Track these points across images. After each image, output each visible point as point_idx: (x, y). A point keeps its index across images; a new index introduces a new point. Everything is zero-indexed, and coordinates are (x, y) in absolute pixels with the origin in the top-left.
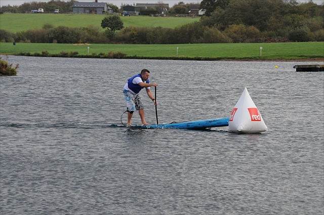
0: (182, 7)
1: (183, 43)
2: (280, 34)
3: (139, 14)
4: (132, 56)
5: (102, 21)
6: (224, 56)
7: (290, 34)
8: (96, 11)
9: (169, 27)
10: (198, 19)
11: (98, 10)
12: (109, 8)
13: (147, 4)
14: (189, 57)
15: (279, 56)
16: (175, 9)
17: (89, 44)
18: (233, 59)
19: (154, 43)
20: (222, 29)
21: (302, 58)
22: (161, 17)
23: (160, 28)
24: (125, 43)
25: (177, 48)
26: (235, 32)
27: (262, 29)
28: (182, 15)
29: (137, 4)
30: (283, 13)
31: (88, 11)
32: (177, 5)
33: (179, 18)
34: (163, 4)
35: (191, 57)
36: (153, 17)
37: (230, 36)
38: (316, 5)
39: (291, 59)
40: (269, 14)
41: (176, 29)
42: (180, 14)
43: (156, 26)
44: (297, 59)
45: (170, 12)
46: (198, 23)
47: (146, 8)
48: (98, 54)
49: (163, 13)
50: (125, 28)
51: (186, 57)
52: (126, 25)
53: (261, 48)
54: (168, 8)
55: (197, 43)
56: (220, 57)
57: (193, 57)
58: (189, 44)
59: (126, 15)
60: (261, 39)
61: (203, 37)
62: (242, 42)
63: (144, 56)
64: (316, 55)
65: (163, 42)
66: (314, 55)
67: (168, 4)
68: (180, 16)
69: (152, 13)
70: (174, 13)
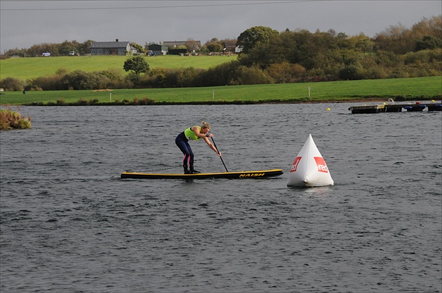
0: (216, 44)
1: (219, 86)
2: (329, 72)
3: (167, 54)
4: (161, 102)
5: (125, 63)
6: (267, 99)
7: (341, 72)
8: (117, 52)
9: (202, 68)
10: (234, 58)
11: (119, 50)
12: (132, 48)
13: (175, 42)
14: (227, 100)
15: (330, 97)
16: (208, 47)
17: (111, 90)
18: (278, 102)
19: (186, 87)
20: (263, 68)
21: (357, 98)
22: (192, 56)
23: (191, 69)
24: (152, 87)
25: (213, 92)
27: (309, 66)
28: (216, 53)
29: (164, 42)
31: (107, 52)
32: (210, 42)
33: (213, 57)
34: (194, 41)
35: (230, 101)
36: (182, 57)
37: (272, 76)
38: (368, 38)
39: (344, 100)
41: (210, 70)
42: (214, 52)
43: (187, 66)
44: (350, 100)
45: (202, 50)
46: (235, 61)
47: (175, 46)
48: (121, 101)
49: (194, 51)
50: (151, 70)
51: (223, 101)
52: (152, 67)
53: (309, 89)
54: (199, 46)
55: (235, 85)
56: (262, 99)
57: (232, 101)
58: (227, 86)
59: (153, 55)
60: (308, 78)
61: (242, 78)
62: (286, 82)
63: (175, 101)
64: (372, 95)
65: (196, 85)
66: (369, 94)
67: (200, 41)
68: (214, 55)
69: (182, 52)
70: (206, 51)
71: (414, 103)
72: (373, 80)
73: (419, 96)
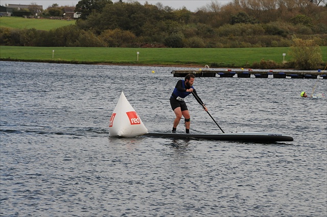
0: (56, 9)
1: (59, 46)
2: (155, 40)
3: (12, 15)
4: (5, 58)
6: (100, 60)
7: (165, 40)
9: (43, 30)
10: (73, 22)
13: (20, 5)
14: (65, 60)
15: (156, 61)
16: (49, 12)
18: (110, 63)
19: (28, 46)
20: (98, 33)
21: (178, 63)
22: (34, 19)
23: (34, 30)
25: (53, 51)
26: (111, 36)
27: (138, 35)
28: (56, 17)
29: (9, 5)
30: (158, 18)
32: (51, 7)
34: (37, 6)
35: (68, 60)
36: (26, 19)
37: (105, 40)
38: (190, 12)
39: (167, 65)
40: (145, 19)
41: (51, 31)
43: (29, 28)
44: (173, 65)
45: (43, 14)
46: (73, 26)
47: (19, 9)
49: (36, 15)
51: (62, 60)
53: (138, 53)
54: (42, 10)
55: (73, 46)
57: (70, 60)
58: (65, 47)
60: (138, 44)
61: (79, 40)
62: (118, 46)
63: (18, 58)
64: (191, 61)
65: (38, 44)
66: (189, 61)
67: (42, 6)
68: (54, 19)
69: (25, 15)
70: (48, 15)
71: (226, 70)
72: (193, 49)
73: (231, 64)
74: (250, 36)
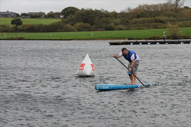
0: (52, 14)
1: (53, 32)
2: (100, 27)
3: (30, 18)
4: (28, 39)
5: (12, 21)
6: (74, 38)
7: (105, 27)
8: (8, 16)
9: (46, 24)
10: (60, 20)
11: (9, 15)
12: (15, 15)
13: (34, 13)
15: (101, 38)
16: (49, 15)
17: (5, 33)
18: (79, 39)
19: (39, 32)
20: (72, 25)
21: (112, 38)
22: (41, 19)
23: (41, 24)
24: (24, 32)
25: (51, 34)
26: (79, 26)
27: (92, 25)
29: (29, 13)
30: (101, 17)
31: (4, 16)
32: (49, 13)
33: (51, 19)
34: (42, 13)
35: (58, 39)
36: (37, 19)
37: (76, 28)
38: (117, 13)
39: (107, 39)
40: (95, 17)
41: (49, 25)
42: (51, 17)
43: (39, 23)
44: (110, 39)
45: (46, 16)
46: (60, 22)
48: (10, 38)
49: (42, 17)
50: (23, 25)
51: (55, 39)
52: (24, 23)
53: (92, 34)
54: (45, 15)
55: (60, 32)
58: (56, 32)
59: (24, 18)
60: (92, 29)
61: (63, 29)
62: (82, 31)
63: (34, 39)
64: (118, 37)
65: (43, 31)
67: (45, 13)
69: (37, 17)
70: (48, 17)
72: (119, 31)
73: (138, 38)
74: (147, 24)
